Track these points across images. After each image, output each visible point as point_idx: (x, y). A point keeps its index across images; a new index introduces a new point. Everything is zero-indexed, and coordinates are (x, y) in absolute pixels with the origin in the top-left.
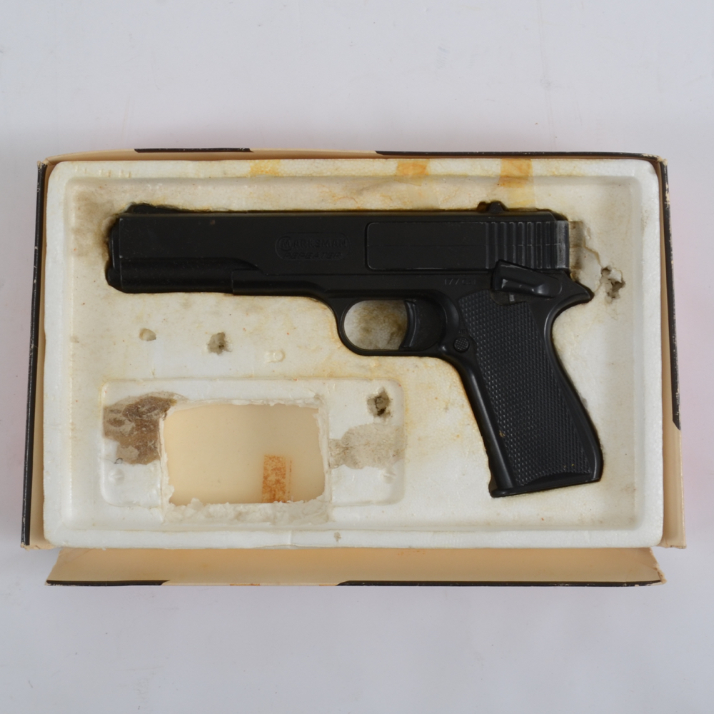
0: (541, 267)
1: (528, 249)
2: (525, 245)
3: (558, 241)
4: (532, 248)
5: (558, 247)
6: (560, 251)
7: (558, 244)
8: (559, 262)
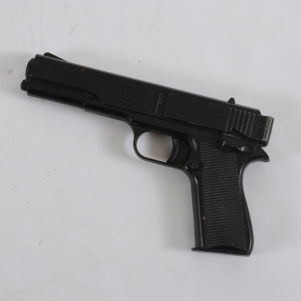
0: (254, 138)
1: (250, 127)
2: (249, 125)
3: (266, 127)
4: (252, 127)
5: (265, 129)
6: (266, 132)
7: (266, 128)
8: (264, 137)
